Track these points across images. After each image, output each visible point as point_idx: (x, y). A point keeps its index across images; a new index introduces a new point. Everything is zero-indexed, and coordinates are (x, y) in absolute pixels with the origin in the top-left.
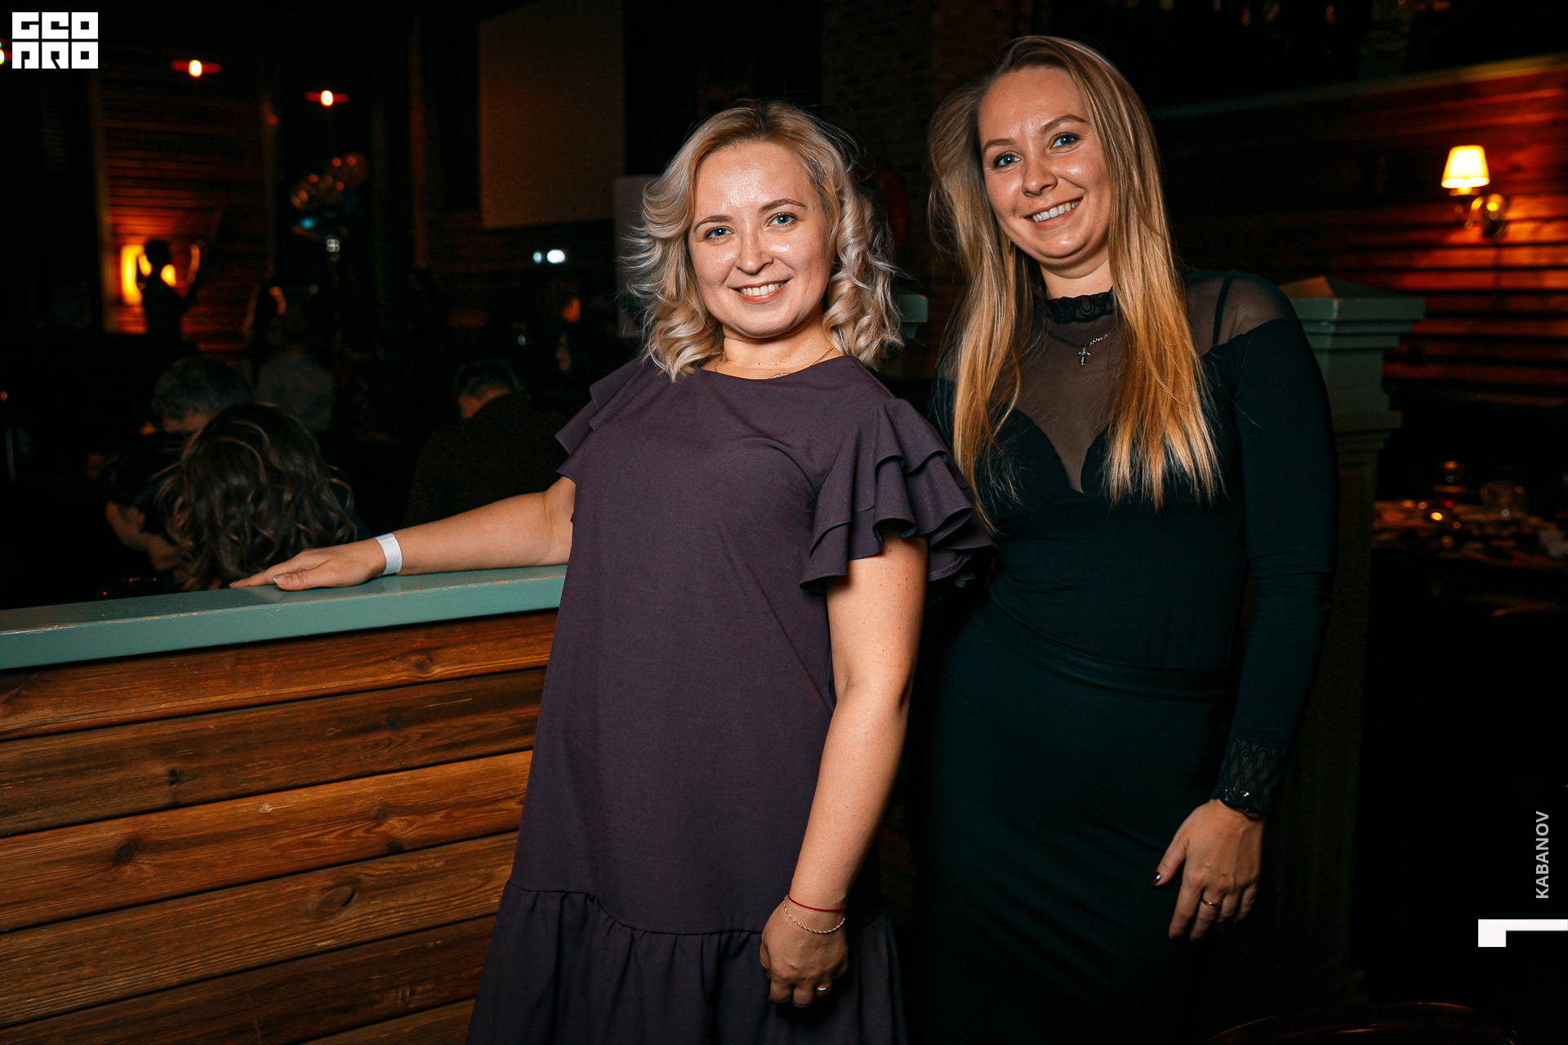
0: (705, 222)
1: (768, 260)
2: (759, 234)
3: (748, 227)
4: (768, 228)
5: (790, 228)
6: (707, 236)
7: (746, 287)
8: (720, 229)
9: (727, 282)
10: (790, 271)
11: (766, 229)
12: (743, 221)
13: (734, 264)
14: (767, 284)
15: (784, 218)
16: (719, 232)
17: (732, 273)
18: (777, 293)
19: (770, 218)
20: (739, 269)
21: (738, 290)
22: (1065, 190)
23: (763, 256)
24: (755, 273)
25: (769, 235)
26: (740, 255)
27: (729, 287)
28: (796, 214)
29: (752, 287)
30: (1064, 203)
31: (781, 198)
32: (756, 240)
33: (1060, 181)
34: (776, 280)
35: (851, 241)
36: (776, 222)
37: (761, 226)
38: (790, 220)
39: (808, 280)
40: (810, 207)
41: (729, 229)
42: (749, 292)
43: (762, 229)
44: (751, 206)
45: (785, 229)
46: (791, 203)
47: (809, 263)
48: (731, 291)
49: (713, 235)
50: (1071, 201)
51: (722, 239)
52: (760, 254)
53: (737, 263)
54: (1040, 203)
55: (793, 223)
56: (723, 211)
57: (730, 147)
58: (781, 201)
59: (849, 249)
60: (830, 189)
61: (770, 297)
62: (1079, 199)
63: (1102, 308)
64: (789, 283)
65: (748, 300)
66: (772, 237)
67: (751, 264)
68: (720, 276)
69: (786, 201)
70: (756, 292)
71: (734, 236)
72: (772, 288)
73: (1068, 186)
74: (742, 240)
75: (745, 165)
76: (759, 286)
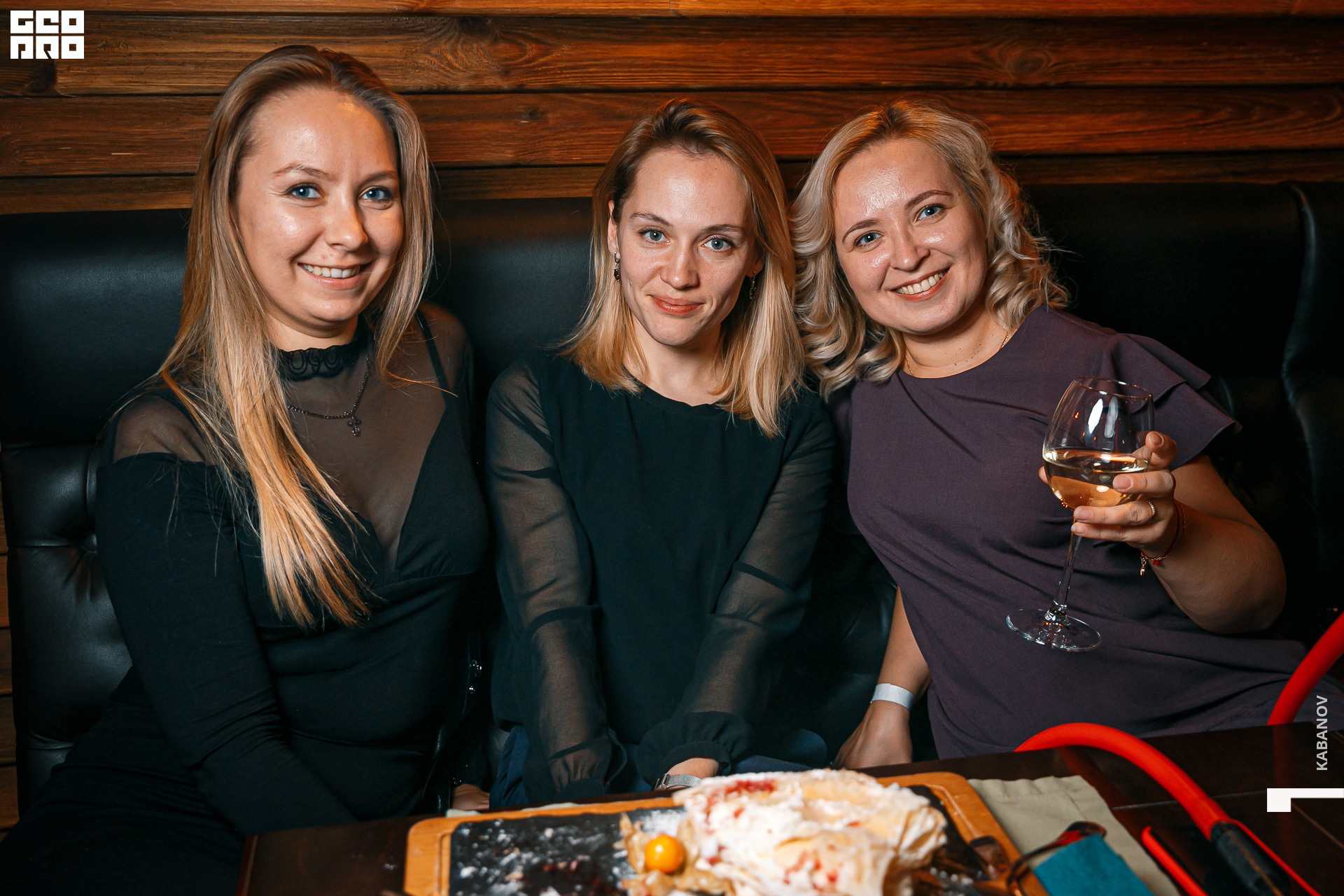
0: (852, 230)
1: (922, 253)
2: (910, 231)
3: (897, 226)
4: (918, 223)
5: (940, 217)
6: (857, 243)
7: (906, 285)
8: (869, 234)
9: (885, 285)
10: (950, 259)
11: (915, 224)
12: (890, 222)
13: (889, 265)
14: (926, 277)
15: (931, 209)
16: (870, 237)
17: (888, 273)
18: (940, 285)
19: (917, 213)
20: (896, 268)
21: (895, 290)
23: (919, 250)
24: (913, 270)
25: (920, 229)
26: (894, 256)
27: (886, 290)
28: (944, 203)
29: (911, 283)
31: (925, 191)
32: (908, 237)
34: (936, 270)
35: (1006, 217)
36: (924, 215)
37: (909, 222)
38: (939, 210)
39: (969, 263)
40: (956, 193)
41: (878, 232)
42: (910, 290)
43: (911, 225)
44: (895, 205)
45: (935, 220)
46: (937, 194)
47: (966, 248)
48: (890, 293)
49: (863, 242)
51: (872, 244)
52: (916, 249)
53: (893, 264)
55: (941, 213)
56: (868, 215)
57: (864, 152)
58: (925, 193)
59: (1004, 225)
60: (975, 175)
61: (934, 291)
64: (949, 272)
65: (909, 298)
66: (925, 229)
67: (907, 262)
68: (876, 281)
69: (931, 193)
70: (917, 288)
71: (884, 238)
72: (932, 281)
74: (894, 240)
75: (882, 166)
76: (919, 281)
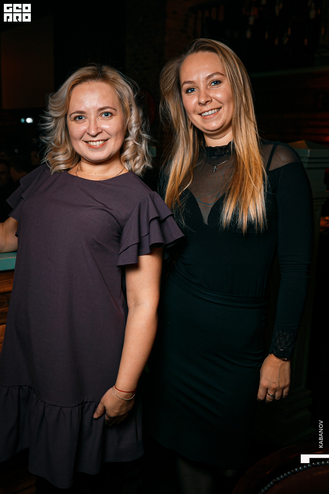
0: (74, 113)
1: (100, 131)
2: (97, 120)
3: (93, 117)
4: (101, 118)
5: (110, 118)
6: (75, 118)
7: (90, 141)
8: (80, 116)
9: (83, 139)
10: (109, 136)
11: (100, 118)
12: (90, 114)
13: (86, 132)
14: (99, 141)
15: (107, 114)
16: (80, 118)
17: (85, 135)
18: (103, 145)
19: (101, 113)
20: (88, 134)
21: (87, 142)
22: (215, 104)
23: (98, 129)
24: (95, 136)
25: (101, 120)
26: (89, 128)
27: (83, 141)
28: (113, 113)
29: (93, 141)
30: (214, 109)
31: (107, 106)
32: (96, 123)
33: (213, 100)
34: (103, 139)
35: (134, 125)
36: (103, 116)
37: (98, 117)
38: (110, 115)
39: (116, 140)
40: (118, 110)
41: (85, 117)
42: (92, 143)
43: (98, 118)
44: (94, 108)
45: (108, 119)
46: (111, 108)
47: (117, 133)
48: (84, 142)
49: (77, 119)
50: (217, 109)
51: (81, 121)
52: (97, 128)
53: (87, 131)
54: (205, 108)
55: (111, 116)
56: (82, 109)
57: (86, 83)
58: (106, 107)
59: (133, 129)
60: (127, 104)
61: (100, 146)
62: (220, 108)
63: (225, 152)
64: (108, 141)
65: (90, 147)
66: (103, 121)
67: (93, 132)
68: (80, 136)
69: (109, 107)
70: (94, 144)
71: (86, 120)
72: (101, 142)
73: (216, 102)
74: (90, 122)
75: (92, 91)
76: (96, 142)
